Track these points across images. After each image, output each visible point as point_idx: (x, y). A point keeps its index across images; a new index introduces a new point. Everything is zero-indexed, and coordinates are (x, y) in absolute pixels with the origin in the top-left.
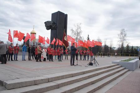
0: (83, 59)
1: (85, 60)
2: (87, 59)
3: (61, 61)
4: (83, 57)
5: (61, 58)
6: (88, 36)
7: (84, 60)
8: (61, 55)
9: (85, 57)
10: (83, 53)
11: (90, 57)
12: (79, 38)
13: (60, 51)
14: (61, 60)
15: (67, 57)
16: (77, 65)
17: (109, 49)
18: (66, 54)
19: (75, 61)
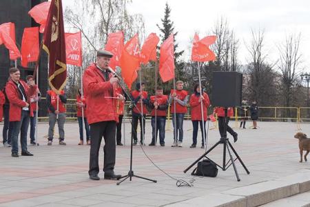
0: (148, 138)
1: (162, 142)
2: (169, 137)
3: (25, 153)
4: (149, 127)
5: (29, 139)
6: (167, 11)
7: (153, 144)
8: (28, 118)
9: (159, 127)
10: (149, 105)
11: (188, 126)
12: (117, 21)
13: (20, 93)
14: (30, 149)
15: (61, 130)
16: (131, 174)
17: (278, 81)
18: (53, 111)
19: (121, 154)
